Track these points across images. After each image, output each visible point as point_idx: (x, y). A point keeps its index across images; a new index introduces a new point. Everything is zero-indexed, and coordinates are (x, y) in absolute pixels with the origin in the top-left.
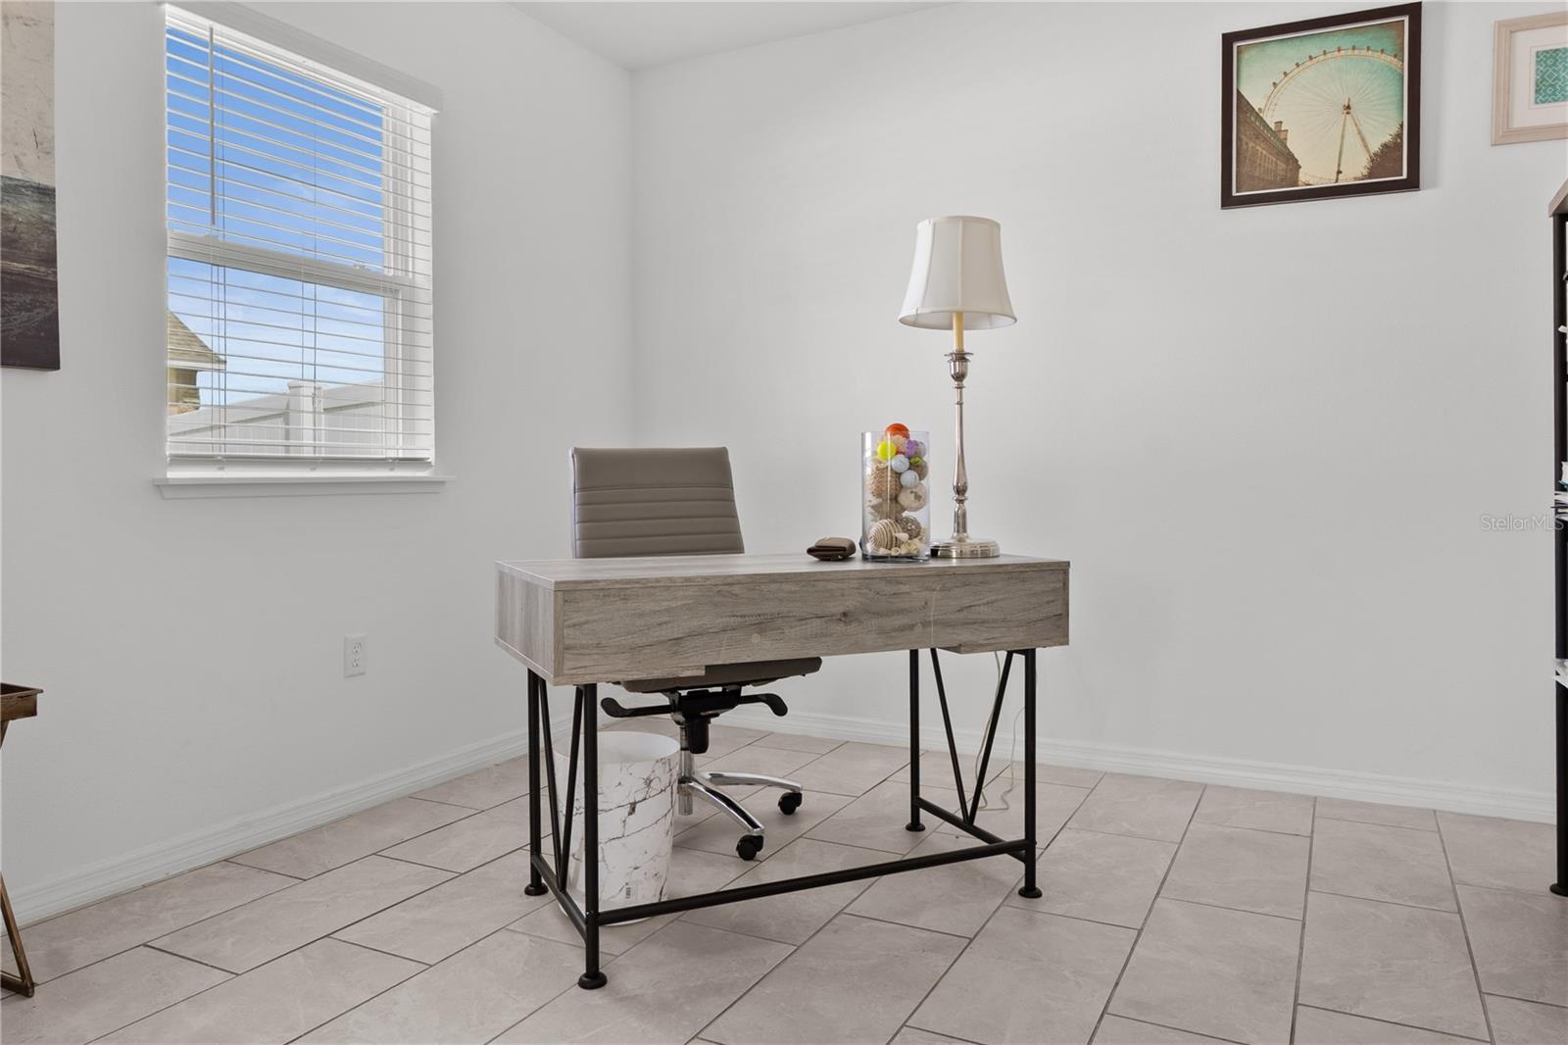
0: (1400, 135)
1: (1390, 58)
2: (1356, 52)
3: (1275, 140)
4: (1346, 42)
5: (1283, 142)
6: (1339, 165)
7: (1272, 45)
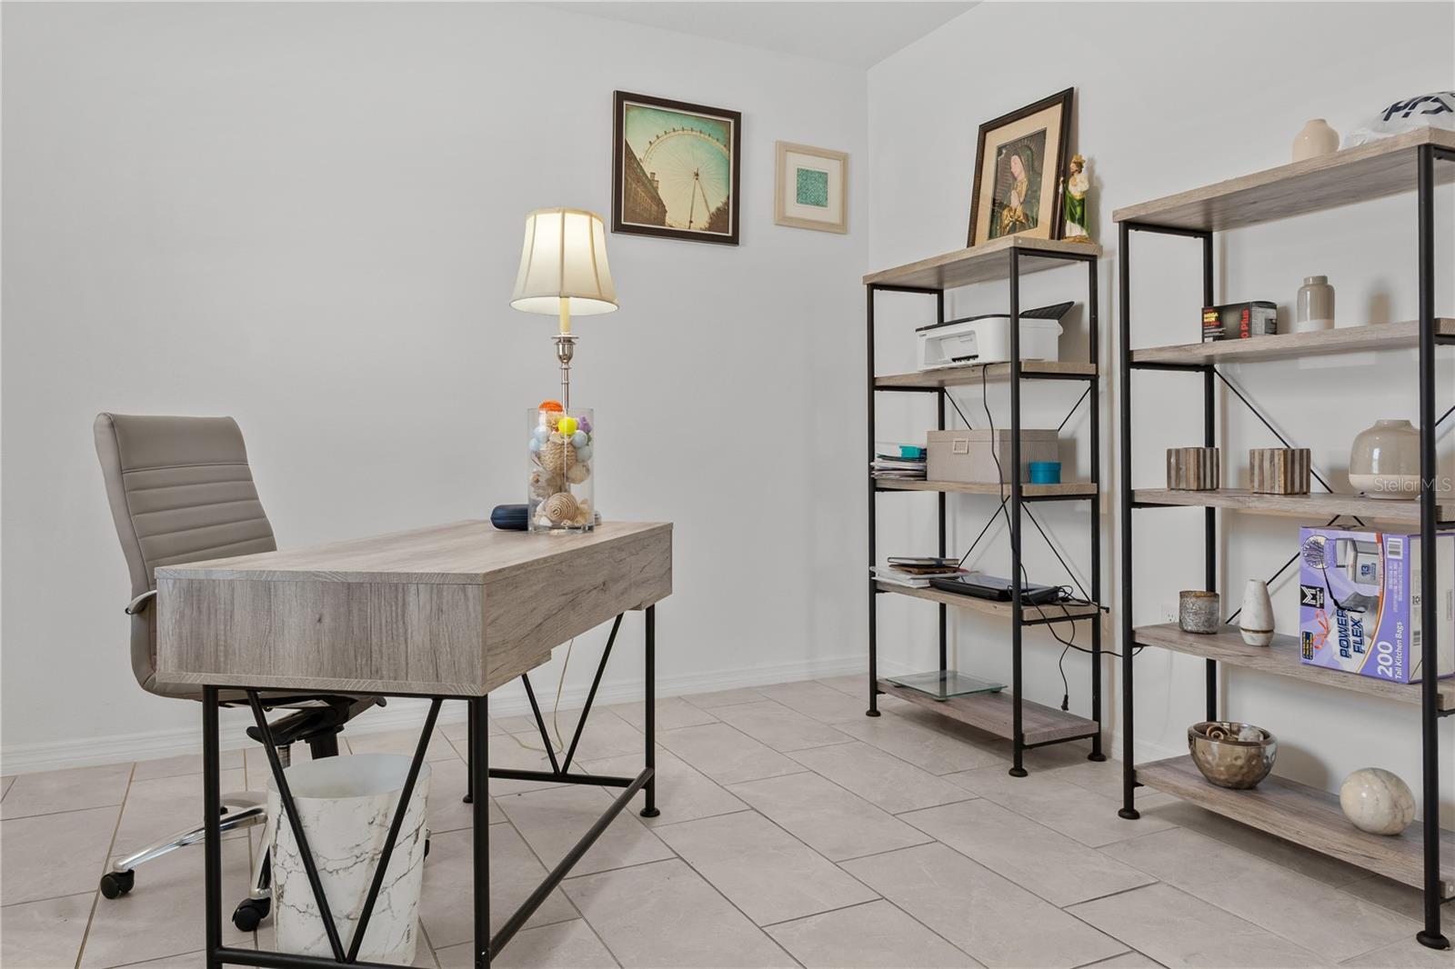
0: (727, 204)
1: (722, 146)
2: (702, 135)
3: (650, 185)
4: (697, 125)
5: (656, 189)
6: (691, 217)
7: (649, 111)
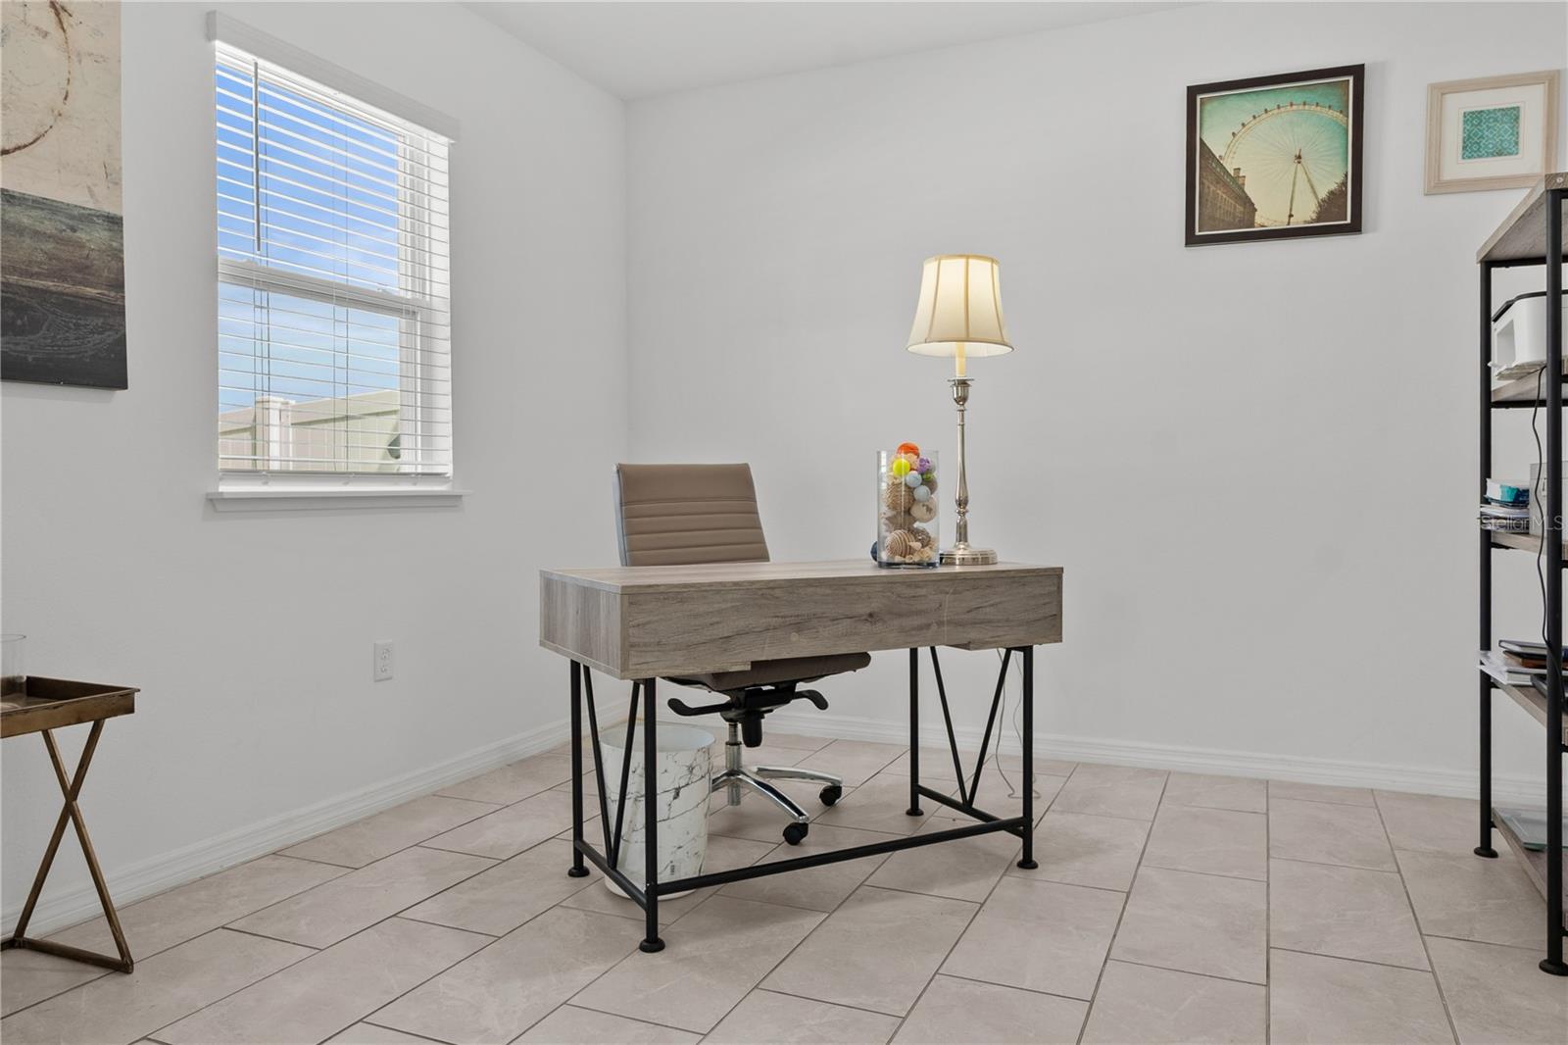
0: (1345, 184)
1: (1336, 114)
2: (1307, 107)
3: (1234, 186)
4: (1298, 97)
5: (1241, 188)
6: (1291, 210)
7: (1231, 98)
